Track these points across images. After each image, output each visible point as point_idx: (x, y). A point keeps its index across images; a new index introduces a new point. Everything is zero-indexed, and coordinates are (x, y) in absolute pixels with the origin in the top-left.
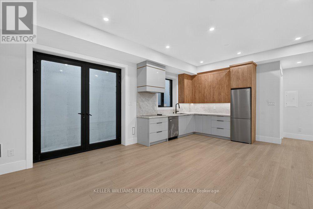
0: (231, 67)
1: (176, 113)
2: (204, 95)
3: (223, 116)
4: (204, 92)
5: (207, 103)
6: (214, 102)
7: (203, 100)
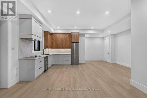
0: (72, 33)
1: (43, 54)
2: (58, 44)
3: (68, 55)
4: (58, 43)
5: (59, 48)
6: (63, 48)
7: (57, 47)
